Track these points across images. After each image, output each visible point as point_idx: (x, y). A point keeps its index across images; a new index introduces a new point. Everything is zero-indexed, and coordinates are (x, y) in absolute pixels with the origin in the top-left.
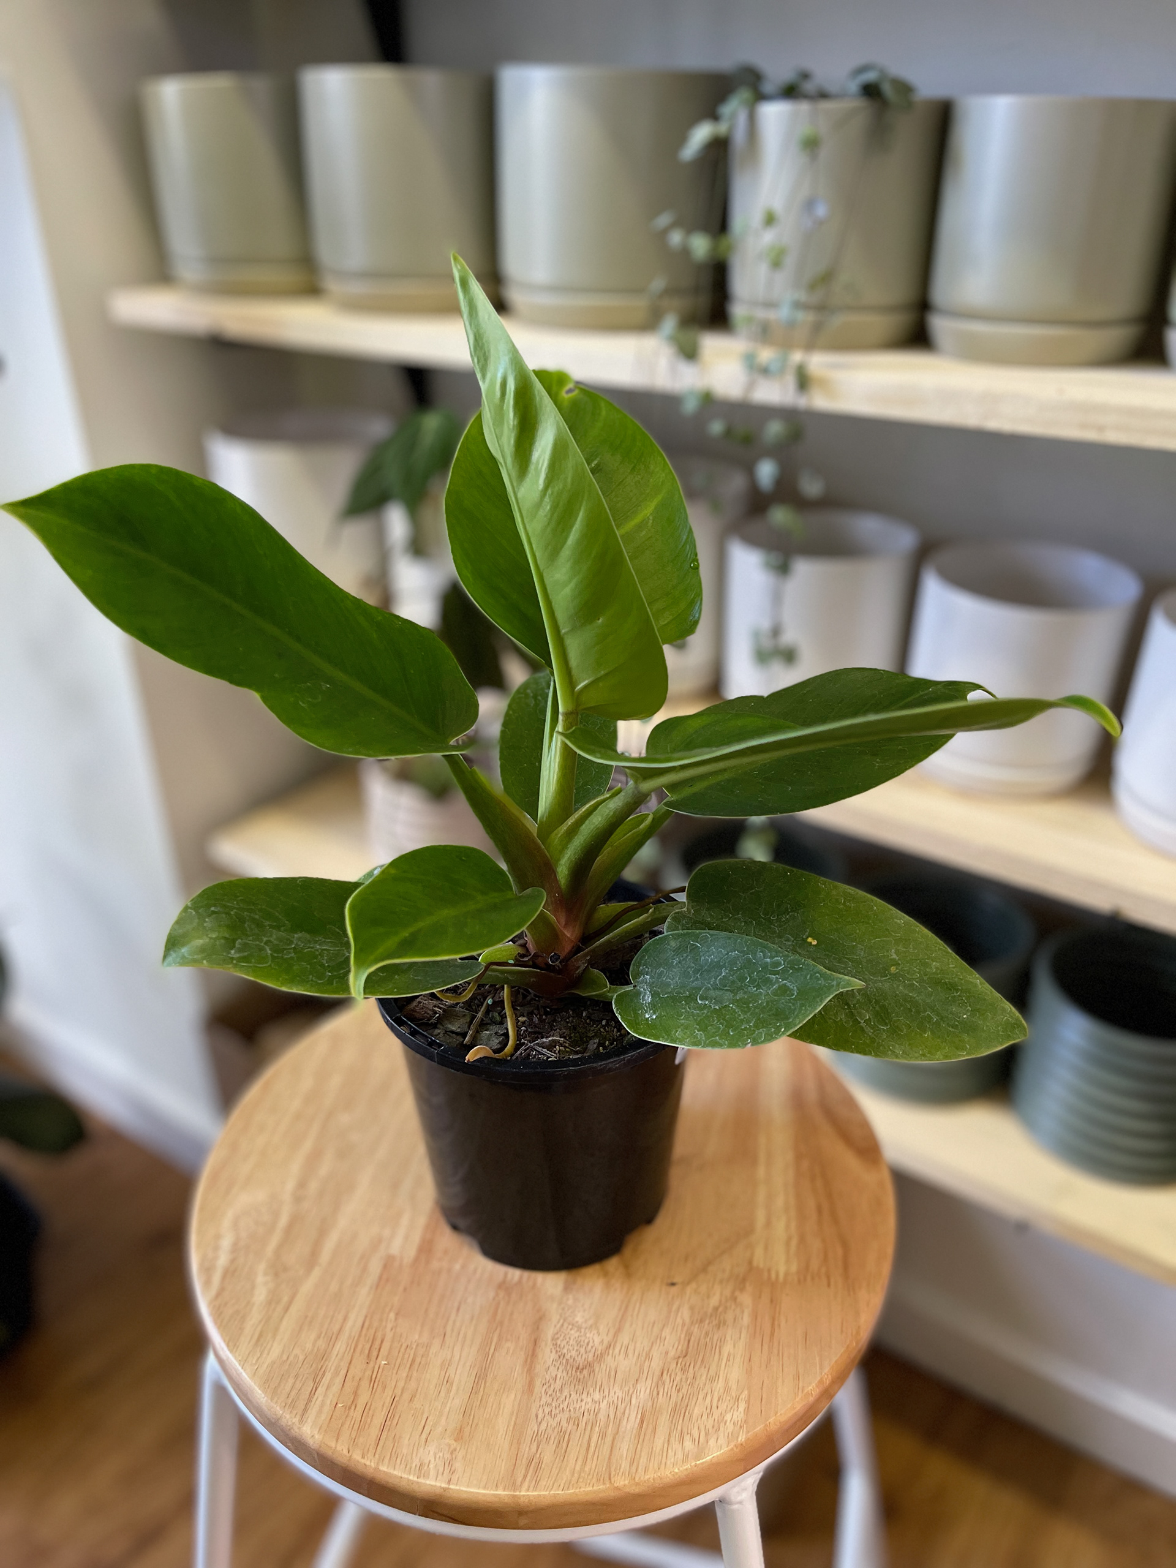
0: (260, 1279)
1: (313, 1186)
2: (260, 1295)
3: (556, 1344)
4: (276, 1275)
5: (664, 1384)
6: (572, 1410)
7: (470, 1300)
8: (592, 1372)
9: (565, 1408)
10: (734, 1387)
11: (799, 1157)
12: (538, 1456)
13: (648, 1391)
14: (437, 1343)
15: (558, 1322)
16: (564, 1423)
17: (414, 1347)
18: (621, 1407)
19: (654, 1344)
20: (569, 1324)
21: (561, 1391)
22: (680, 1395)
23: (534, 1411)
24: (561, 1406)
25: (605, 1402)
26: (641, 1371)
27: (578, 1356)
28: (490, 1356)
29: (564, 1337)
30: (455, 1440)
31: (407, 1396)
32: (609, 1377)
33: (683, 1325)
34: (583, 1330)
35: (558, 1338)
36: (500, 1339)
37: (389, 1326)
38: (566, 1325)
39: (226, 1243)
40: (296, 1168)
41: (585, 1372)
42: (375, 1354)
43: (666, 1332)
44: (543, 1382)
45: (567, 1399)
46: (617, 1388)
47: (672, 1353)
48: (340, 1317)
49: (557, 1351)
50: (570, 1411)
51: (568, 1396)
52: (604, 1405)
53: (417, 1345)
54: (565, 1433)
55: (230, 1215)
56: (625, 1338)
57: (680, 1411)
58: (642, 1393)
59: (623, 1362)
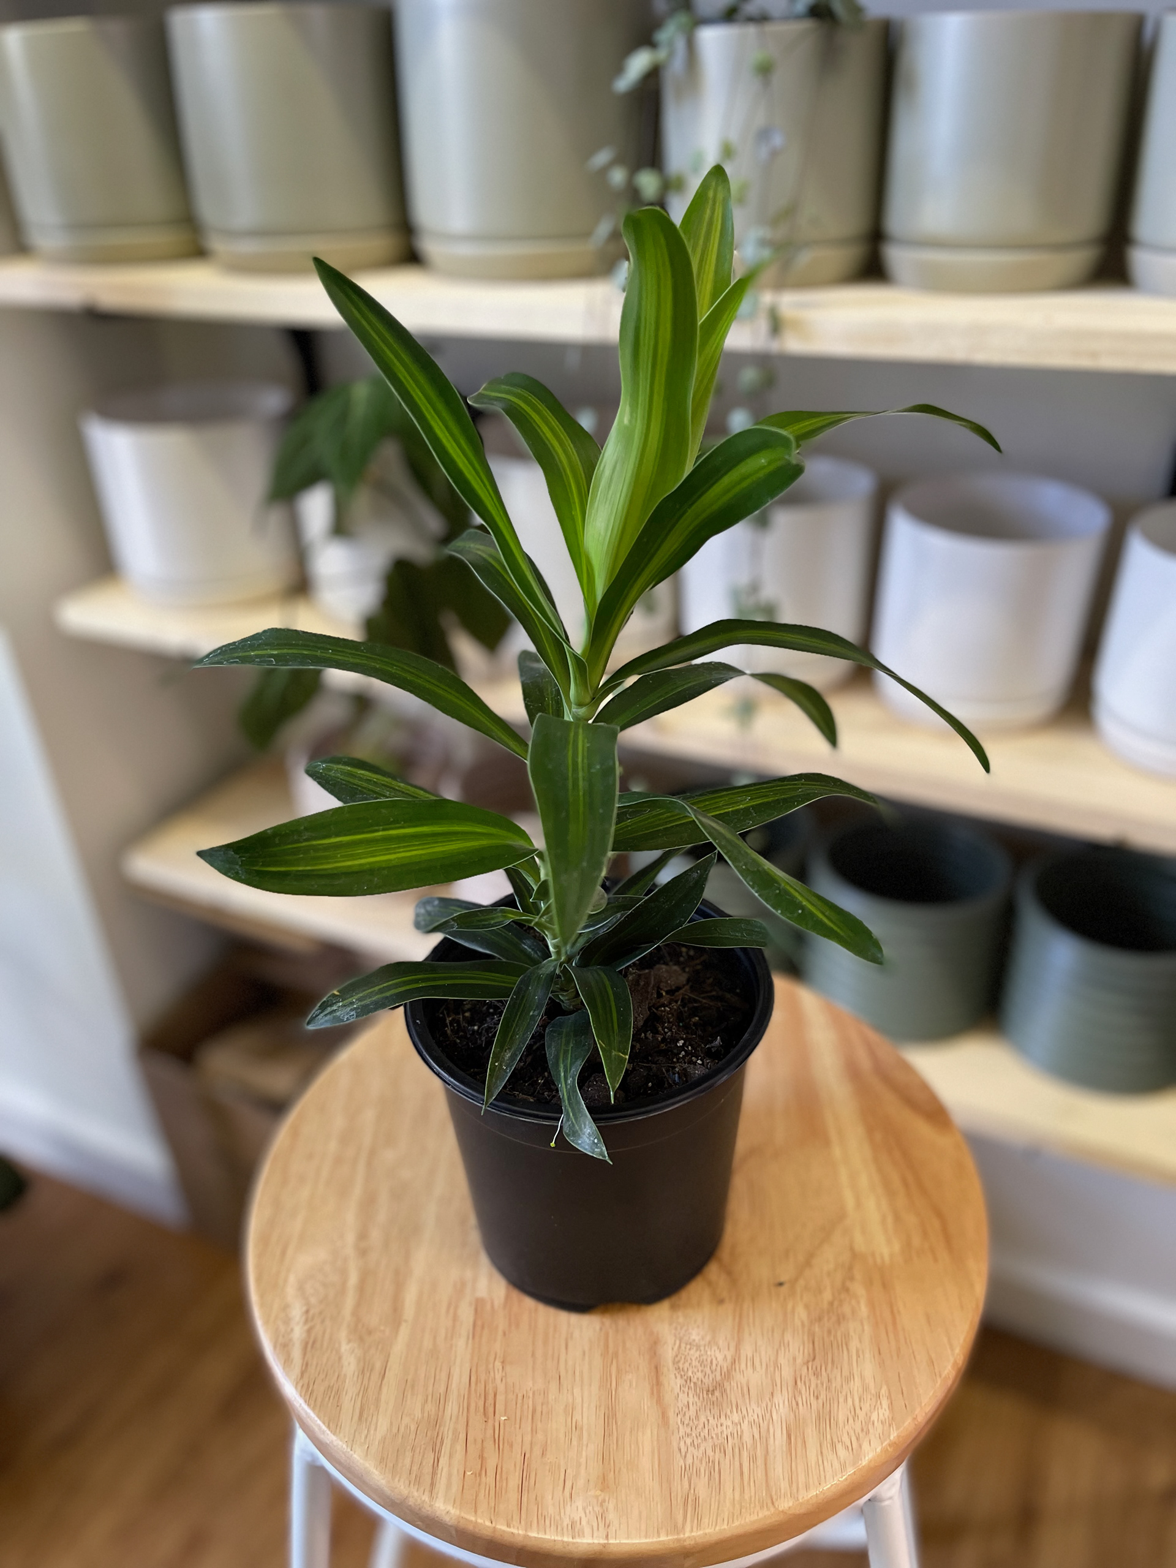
0: (345, 1348)
1: (376, 1235)
2: (350, 1365)
3: (679, 1368)
4: (361, 1339)
5: (800, 1393)
6: (714, 1436)
7: (576, 1334)
8: (723, 1392)
9: (707, 1436)
10: (872, 1385)
11: (870, 1131)
12: (692, 1491)
13: (786, 1402)
14: (553, 1386)
15: (675, 1344)
16: (710, 1452)
17: (531, 1395)
18: (764, 1426)
19: (779, 1352)
20: (686, 1344)
21: (697, 1417)
22: (820, 1401)
23: (675, 1444)
24: (702, 1434)
25: (746, 1422)
26: (774, 1383)
27: (704, 1377)
28: (614, 1393)
29: (685, 1359)
30: (601, 1491)
31: (537, 1451)
32: (743, 1395)
33: (803, 1325)
34: (702, 1348)
35: (679, 1361)
36: (618, 1371)
37: (498, 1377)
38: (683, 1345)
39: (297, 1312)
40: (351, 1217)
41: (717, 1393)
42: (491, 1410)
43: (788, 1337)
44: (677, 1411)
45: (706, 1426)
46: (754, 1406)
47: (799, 1361)
48: (444, 1376)
49: (681, 1375)
50: (712, 1438)
51: (706, 1423)
52: (745, 1426)
53: (534, 1393)
54: (713, 1462)
55: (292, 1279)
56: (747, 1350)
57: (826, 1418)
58: (781, 1406)
59: (752, 1377)
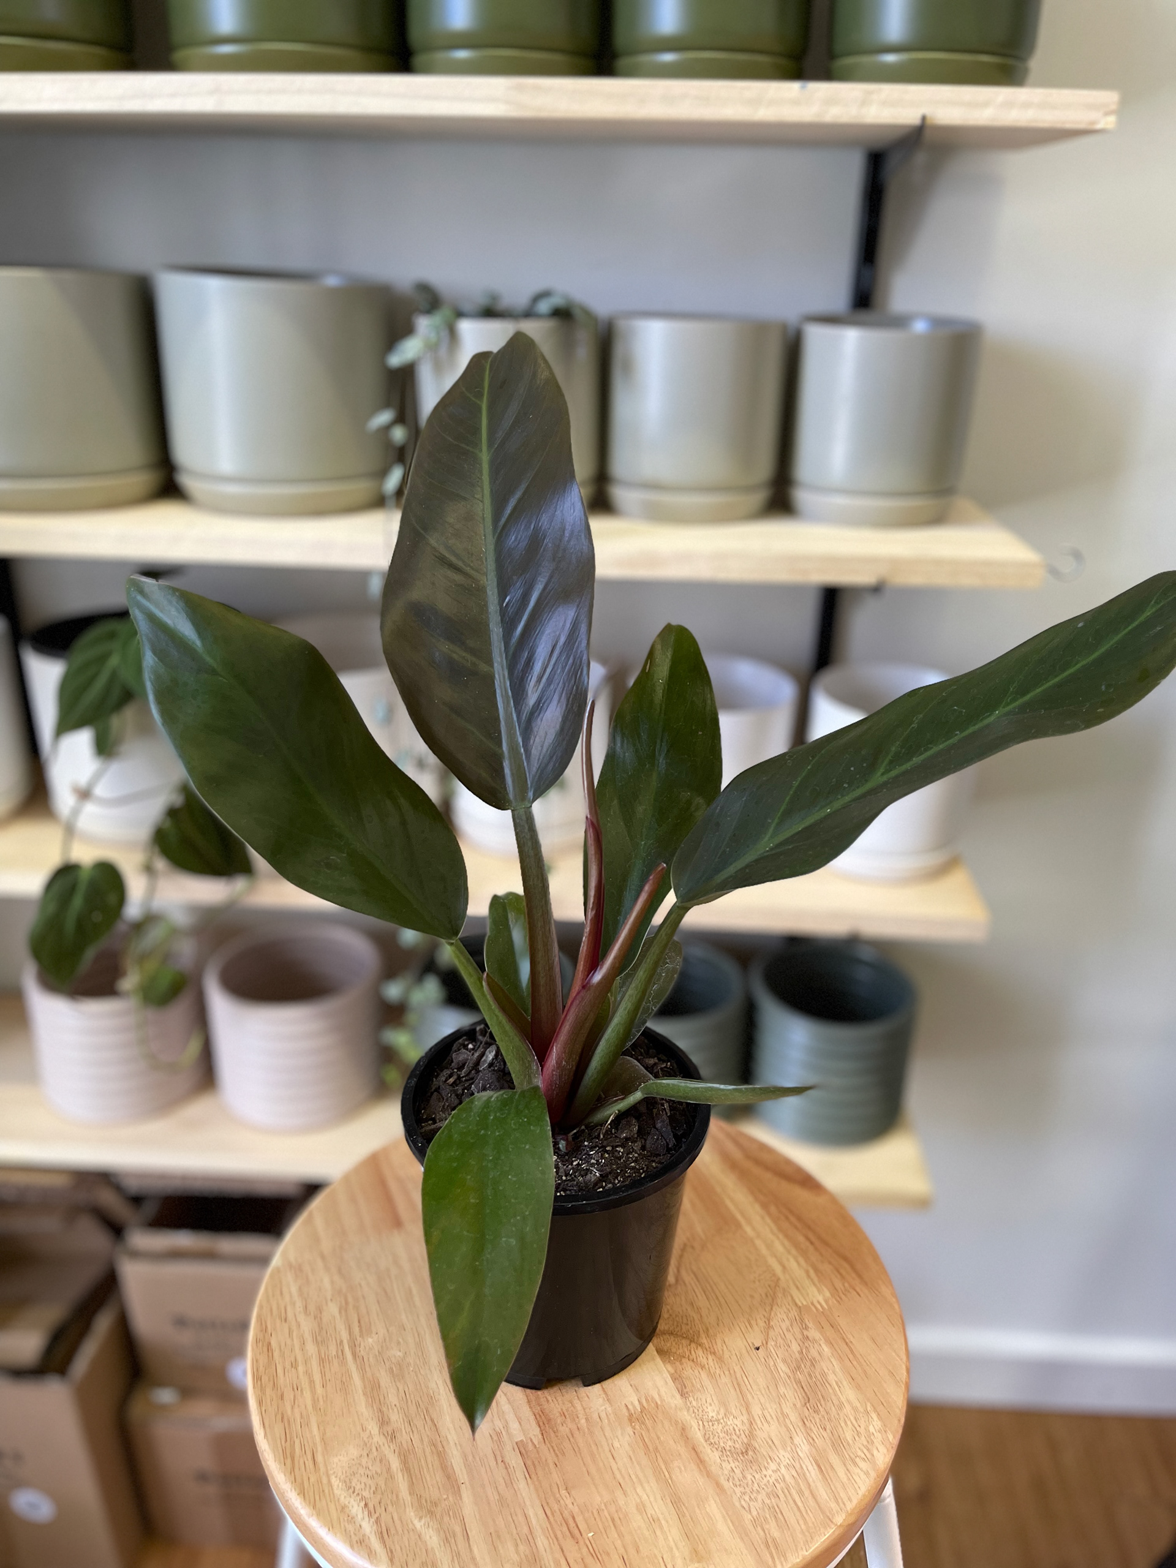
0: (418, 1525)
1: (395, 1417)
2: (432, 1538)
3: (712, 1443)
4: (431, 1513)
5: (811, 1429)
6: (764, 1487)
7: (616, 1444)
8: (754, 1450)
9: (758, 1489)
10: (858, 1405)
11: (765, 1206)
12: (768, 1535)
13: (805, 1441)
14: (619, 1493)
15: (699, 1425)
16: (767, 1501)
17: (604, 1508)
18: (798, 1466)
19: (781, 1403)
20: (708, 1422)
21: (744, 1477)
22: (828, 1431)
23: (737, 1504)
24: (754, 1489)
25: (782, 1466)
26: (789, 1430)
27: (734, 1443)
28: (670, 1481)
29: (712, 1434)
30: (699, 1562)
31: (632, 1551)
32: (770, 1447)
33: (789, 1377)
34: (722, 1421)
35: (709, 1438)
36: (665, 1463)
37: (569, 1502)
38: (706, 1424)
39: (356, 1509)
41: (750, 1453)
42: (576, 1532)
43: (782, 1390)
44: (727, 1478)
45: (754, 1481)
46: (782, 1452)
47: (799, 1405)
48: (521, 1518)
49: (716, 1449)
50: (763, 1489)
51: (753, 1479)
52: (783, 1470)
53: (605, 1505)
54: (773, 1507)
55: (335, 1482)
56: (757, 1411)
57: (838, 1444)
58: (802, 1444)
59: (768, 1431)
